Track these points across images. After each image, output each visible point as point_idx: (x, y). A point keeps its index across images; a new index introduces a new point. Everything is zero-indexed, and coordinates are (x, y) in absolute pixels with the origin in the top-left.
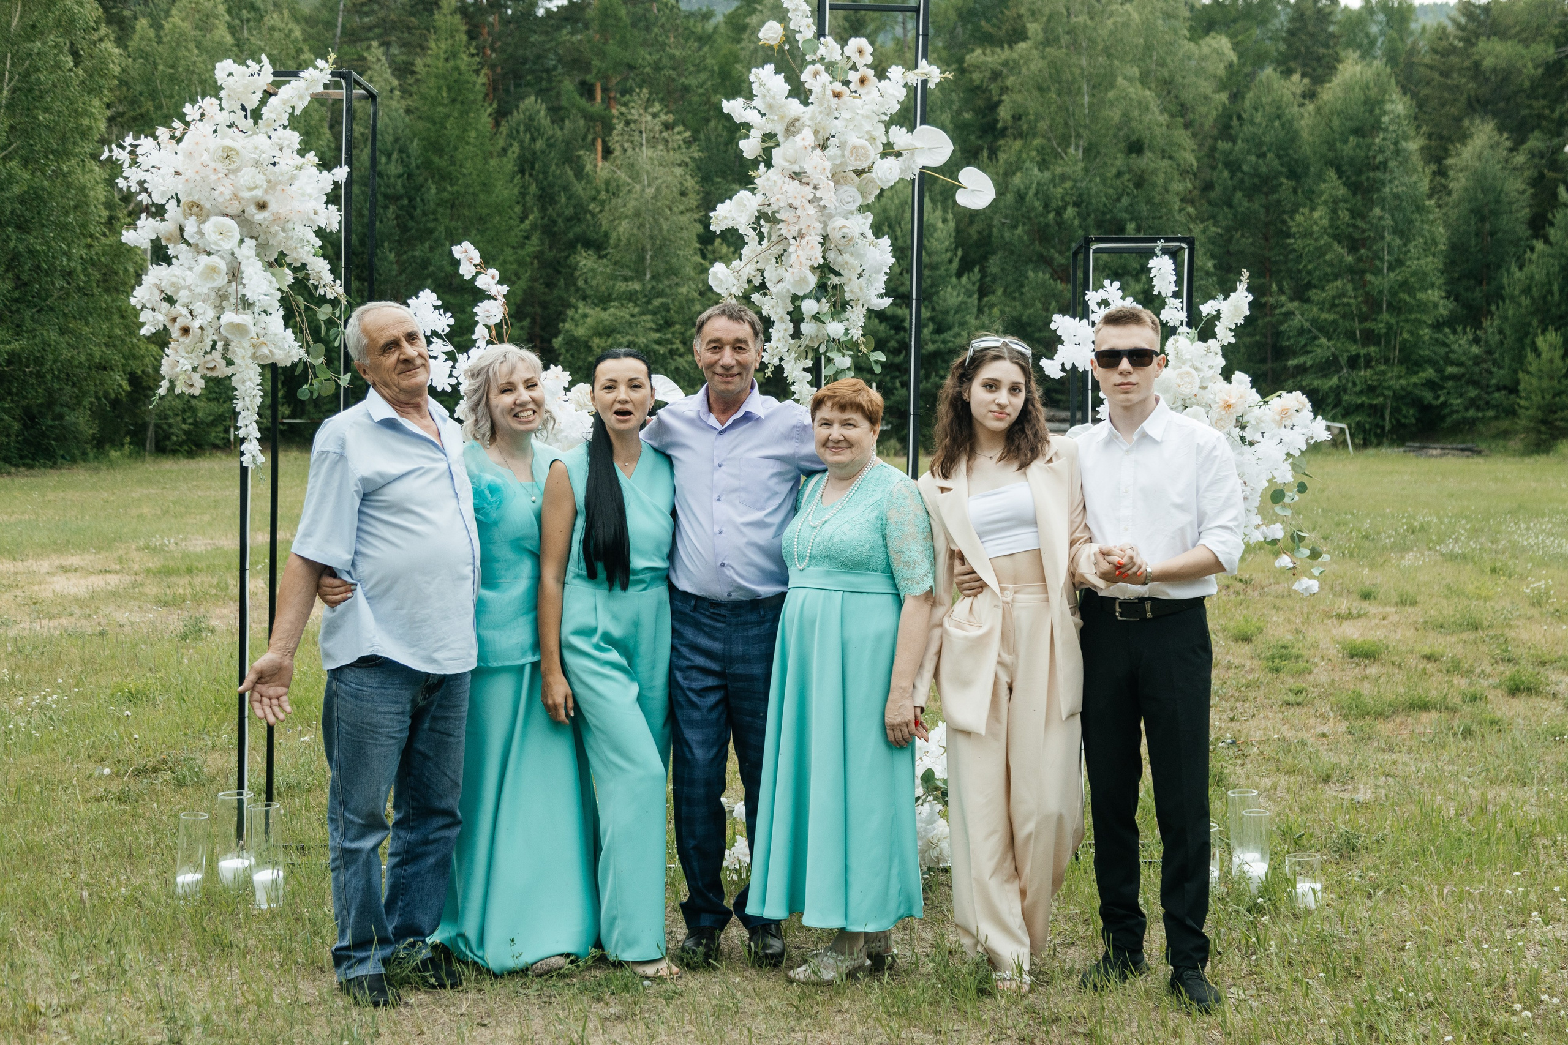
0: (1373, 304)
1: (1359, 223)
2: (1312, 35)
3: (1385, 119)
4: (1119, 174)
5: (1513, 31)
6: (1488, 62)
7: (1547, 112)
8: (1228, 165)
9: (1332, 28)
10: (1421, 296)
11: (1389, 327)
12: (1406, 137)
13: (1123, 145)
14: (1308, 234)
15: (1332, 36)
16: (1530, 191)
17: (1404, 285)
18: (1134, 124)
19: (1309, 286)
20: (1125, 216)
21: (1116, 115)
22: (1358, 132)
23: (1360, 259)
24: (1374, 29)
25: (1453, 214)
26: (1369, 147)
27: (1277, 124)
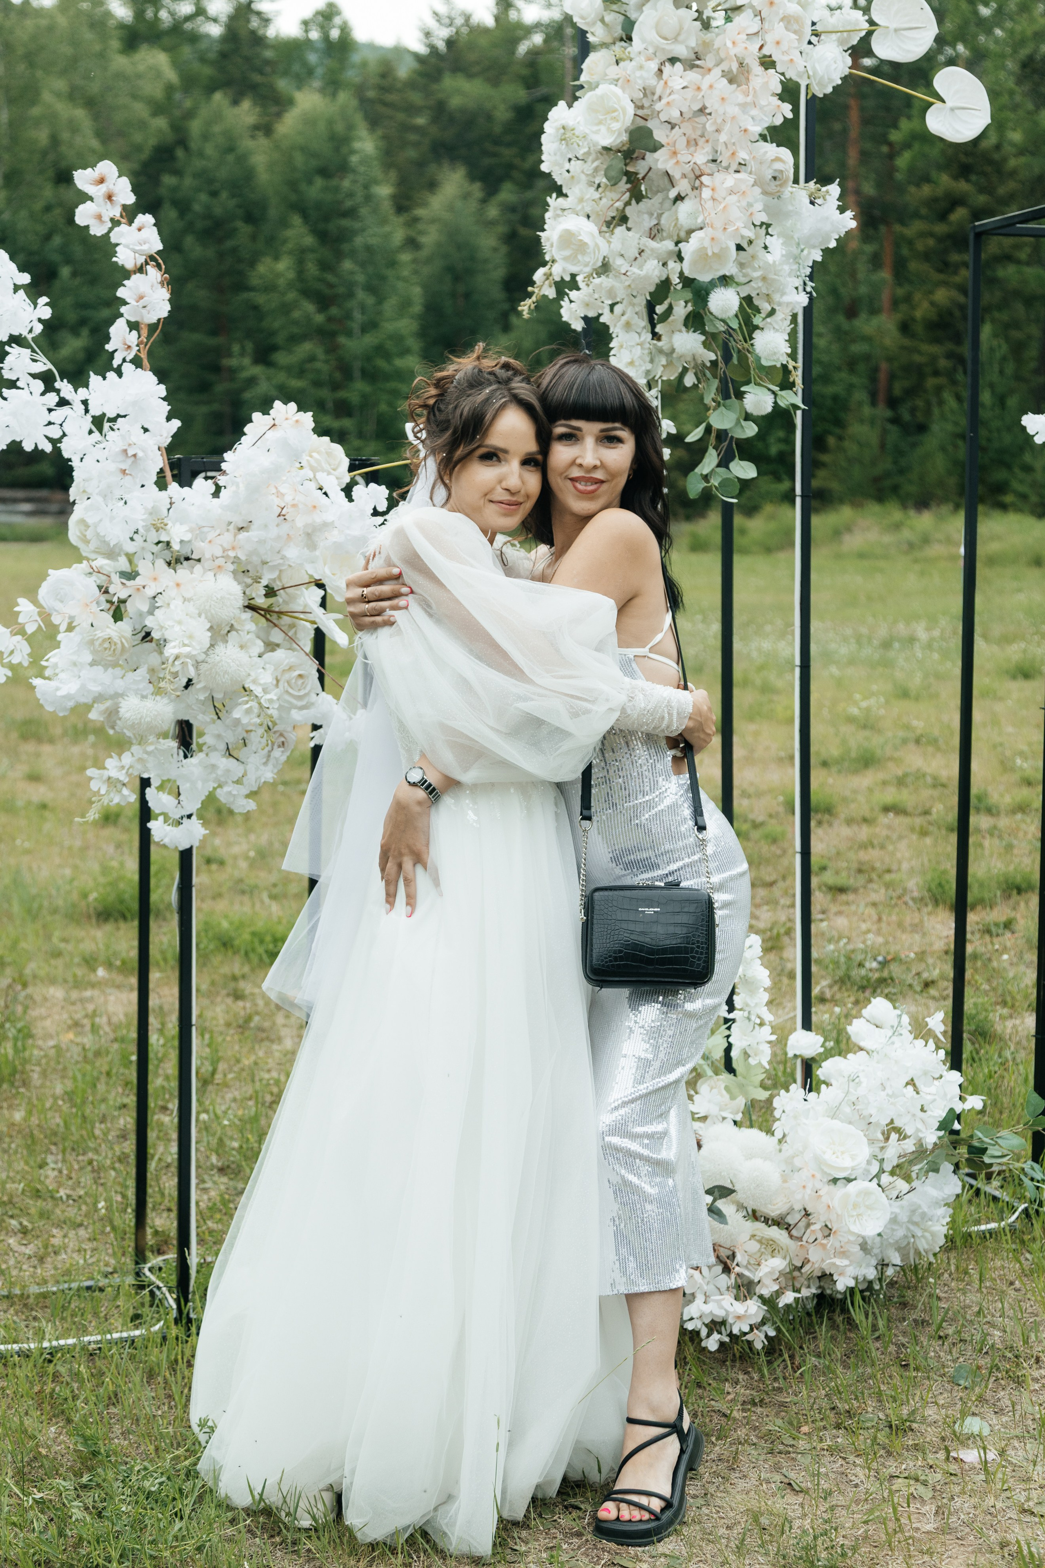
0: (345, 370)
1: (330, 278)
2: (247, 59)
3: (354, 159)
4: (48, 208)
5: (476, 69)
6: (455, 102)
7: (517, 161)
8: (175, 203)
9: (268, 54)
10: (399, 363)
11: (364, 396)
12: (376, 182)
13: (50, 173)
14: (270, 288)
15: (267, 62)
16: (504, 249)
17: (380, 350)
18: (63, 149)
19: (274, 348)
20: (56, 257)
21: (42, 136)
22: (324, 172)
23: (330, 319)
24: (312, 58)
25: (426, 270)
26: (337, 189)
27: (230, 158)
